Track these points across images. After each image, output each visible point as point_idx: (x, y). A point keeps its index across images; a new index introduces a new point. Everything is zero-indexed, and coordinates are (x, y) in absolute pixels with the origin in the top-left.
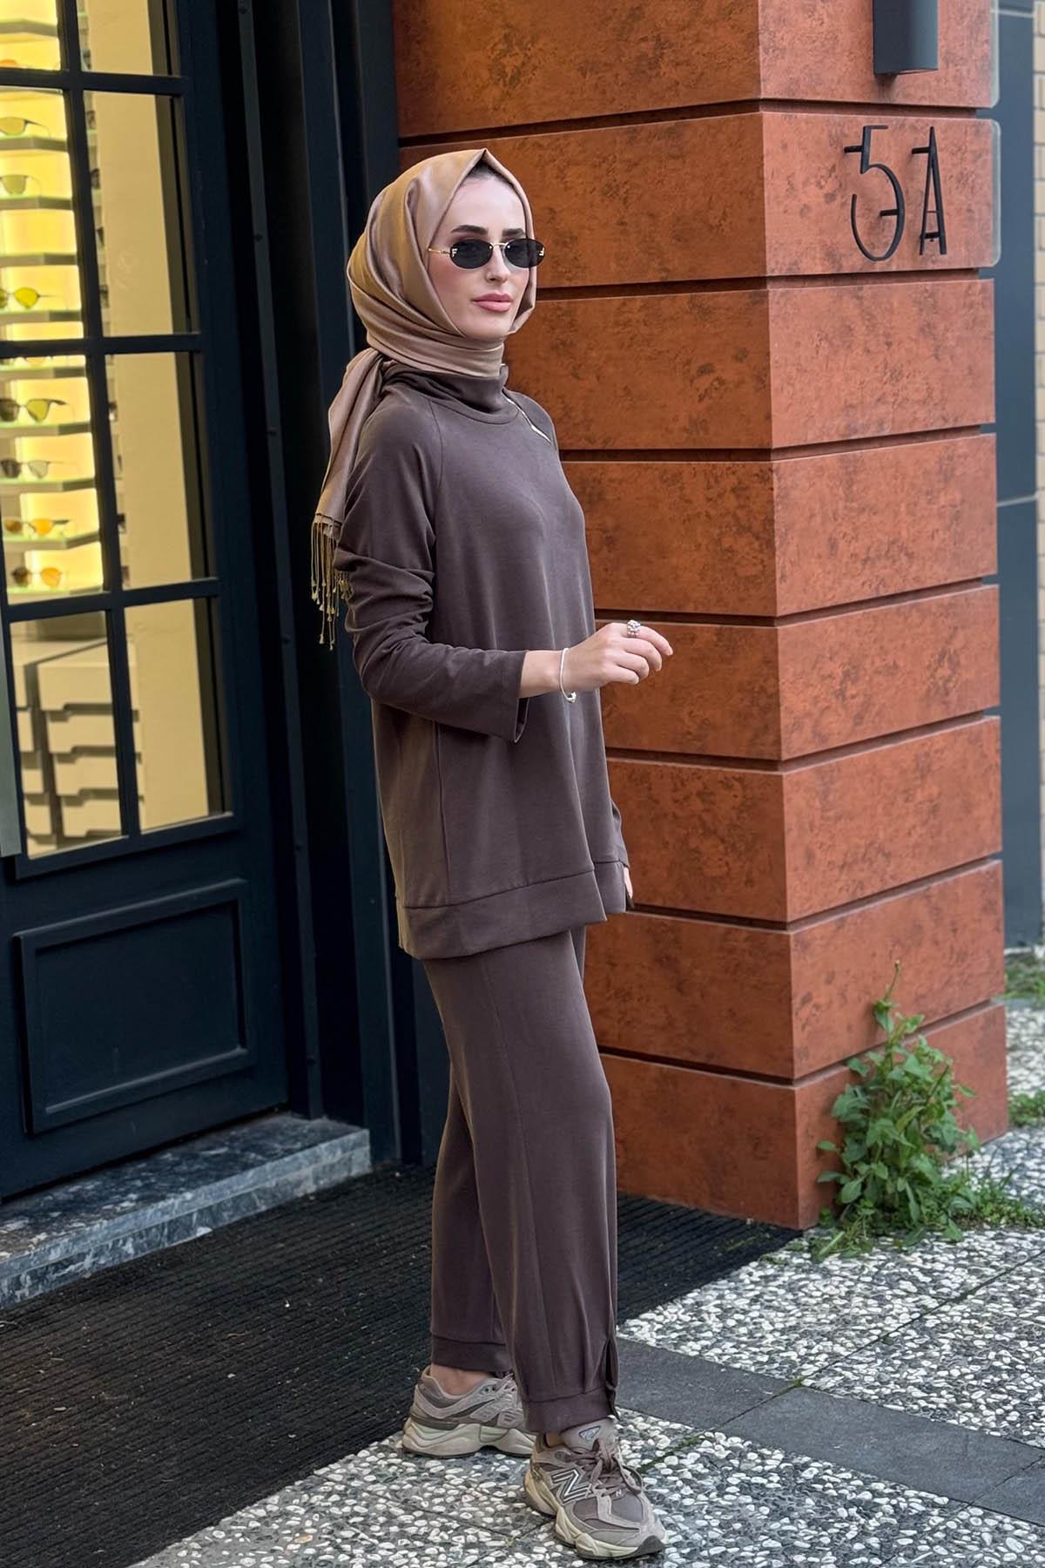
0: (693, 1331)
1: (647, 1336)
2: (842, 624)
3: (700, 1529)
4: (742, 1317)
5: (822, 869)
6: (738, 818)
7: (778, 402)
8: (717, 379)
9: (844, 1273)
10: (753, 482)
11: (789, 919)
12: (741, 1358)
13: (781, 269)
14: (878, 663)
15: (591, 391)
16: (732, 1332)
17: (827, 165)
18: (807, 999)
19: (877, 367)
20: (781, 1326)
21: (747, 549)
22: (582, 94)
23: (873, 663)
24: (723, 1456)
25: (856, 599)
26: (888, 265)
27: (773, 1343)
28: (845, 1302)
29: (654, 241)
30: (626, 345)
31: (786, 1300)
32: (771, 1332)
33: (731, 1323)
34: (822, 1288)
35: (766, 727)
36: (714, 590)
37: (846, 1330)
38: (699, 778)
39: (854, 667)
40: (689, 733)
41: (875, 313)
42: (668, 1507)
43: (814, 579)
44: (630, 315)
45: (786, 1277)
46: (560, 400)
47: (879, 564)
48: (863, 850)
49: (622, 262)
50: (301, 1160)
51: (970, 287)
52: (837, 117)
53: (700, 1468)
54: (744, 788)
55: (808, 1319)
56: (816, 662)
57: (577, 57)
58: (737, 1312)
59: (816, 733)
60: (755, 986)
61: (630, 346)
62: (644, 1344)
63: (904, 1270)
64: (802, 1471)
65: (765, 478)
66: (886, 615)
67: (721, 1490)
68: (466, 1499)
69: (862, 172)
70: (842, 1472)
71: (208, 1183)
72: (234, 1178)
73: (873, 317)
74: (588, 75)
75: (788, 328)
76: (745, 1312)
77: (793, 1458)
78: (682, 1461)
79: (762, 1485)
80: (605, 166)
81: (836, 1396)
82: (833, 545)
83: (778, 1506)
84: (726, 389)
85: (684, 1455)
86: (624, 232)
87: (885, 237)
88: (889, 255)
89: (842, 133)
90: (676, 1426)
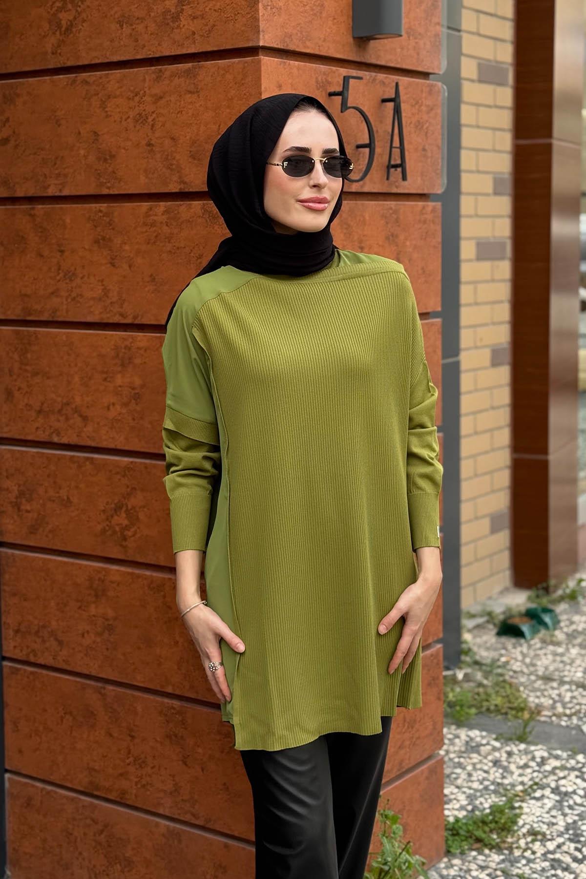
15: (124, 277)
22: (119, 43)
26: (362, 187)
29: (174, 159)
30: (152, 241)
41: (352, 224)
44: (156, 218)
46: (100, 284)
49: (150, 176)
51: (424, 207)
52: (323, 68)
57: (116, 12)
69: (342, 112)
73: (349, 227)
74: (124, 26)
80: (137, 99)
86: (151, 152)
87: (359, 165)
88: (362, 179)
89: (326, 80)
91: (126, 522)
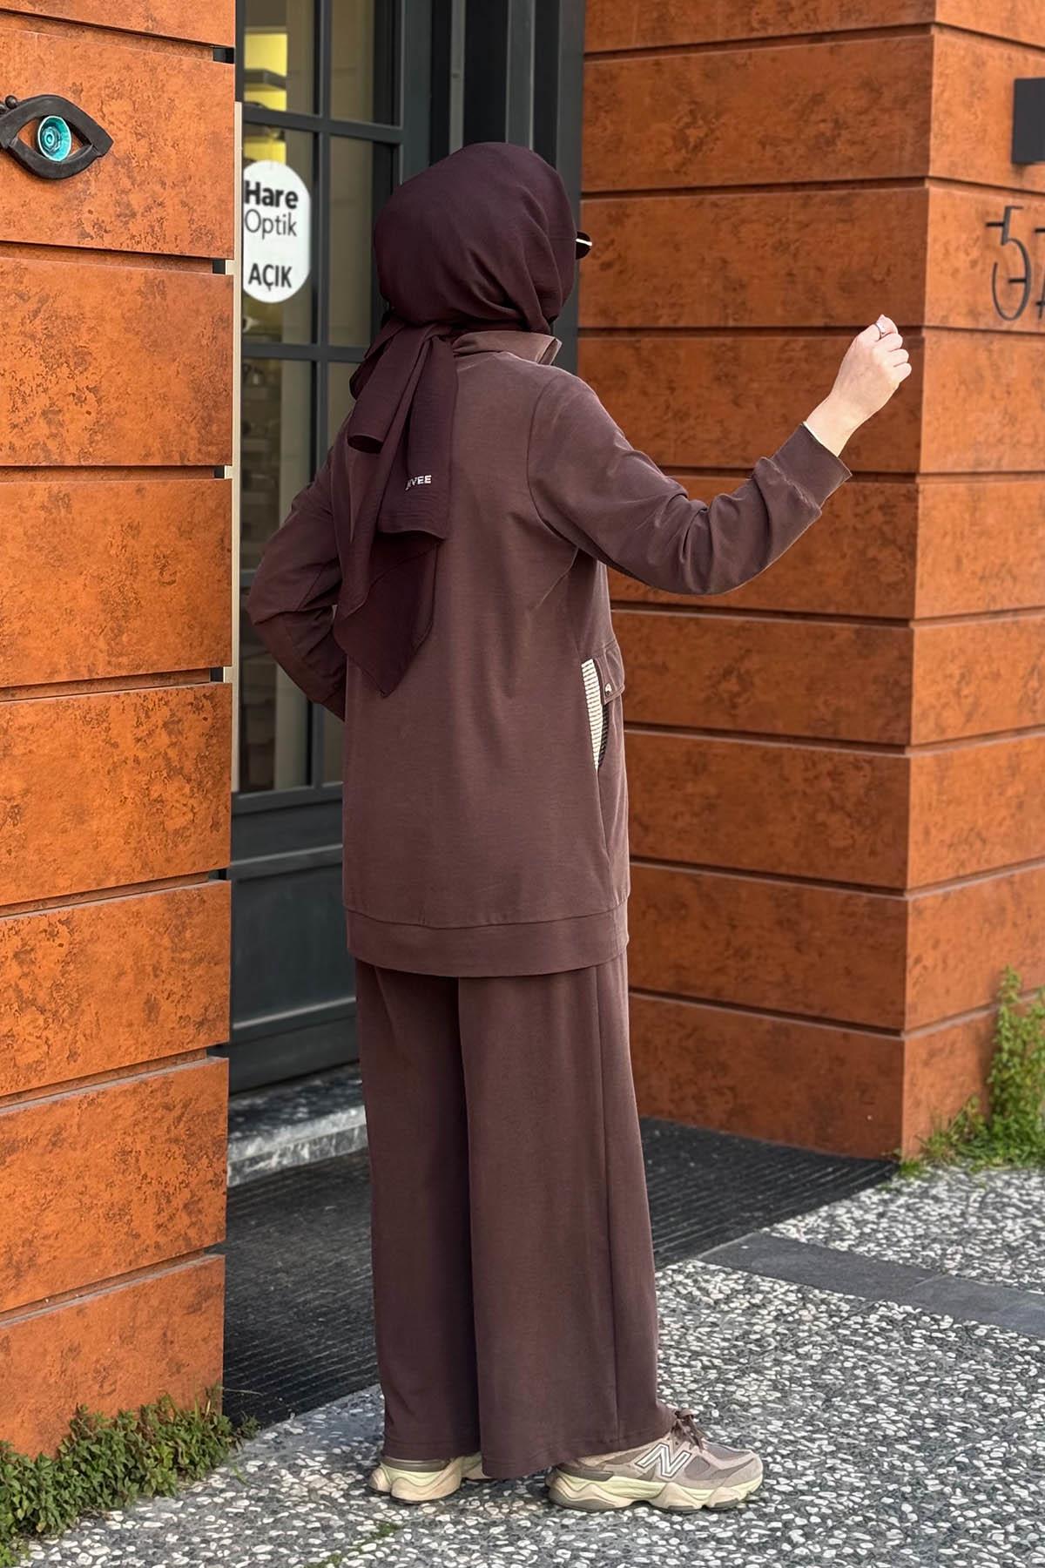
1: (797, 1236)
2: (960, 631)
3: (901, 1365)
5: (935, 845)
6: (866, 795)
10: (900, 501)
11: (909, 886)
12: (886, 1254)
13: (936, 321)
14: (986, 669)
17: (973, 236)
18: (918, 960)
19: (999, 412)
21: (890, 559)
23: (982, 669)
24: (900, 1317)
28: (961, 1220)
29: (819, 291)
32: (905, 1238)
33: (867, 1230)
35: (898, 716)
36: (855, 594)
38: (831, 759)
39: (968, 671)
40: (824, 720)
41: (1001, 365)
42: (867, 1349)
43: (944, 589)
47: (992, 582)
48: (965, 834)
49: (788, 308)
53: (884, 1324)
54: (873, 769)
56: (942, 662)
57: (758, 132)
59: (937, 725)
60: (872, 947)
61: (790, 380)
64: (974, 1330)
65: (912, 498)
66: (995, 628)
67: (910, 1340)
69: (1001, 245)
70: (1008, 1332)
73: (998, 368)
75: (937, 371)
77: (961, 1322)
78: (866, 1320)
79: (943, 1338)
82: (959, 562)
83: (962, 1352)
85: (866, 1316)
86: (792, 282)
87: (1014, 300)
88: (1017, 317)
89: (986, 210)
90: (851, 1297)
91: (737, 688)
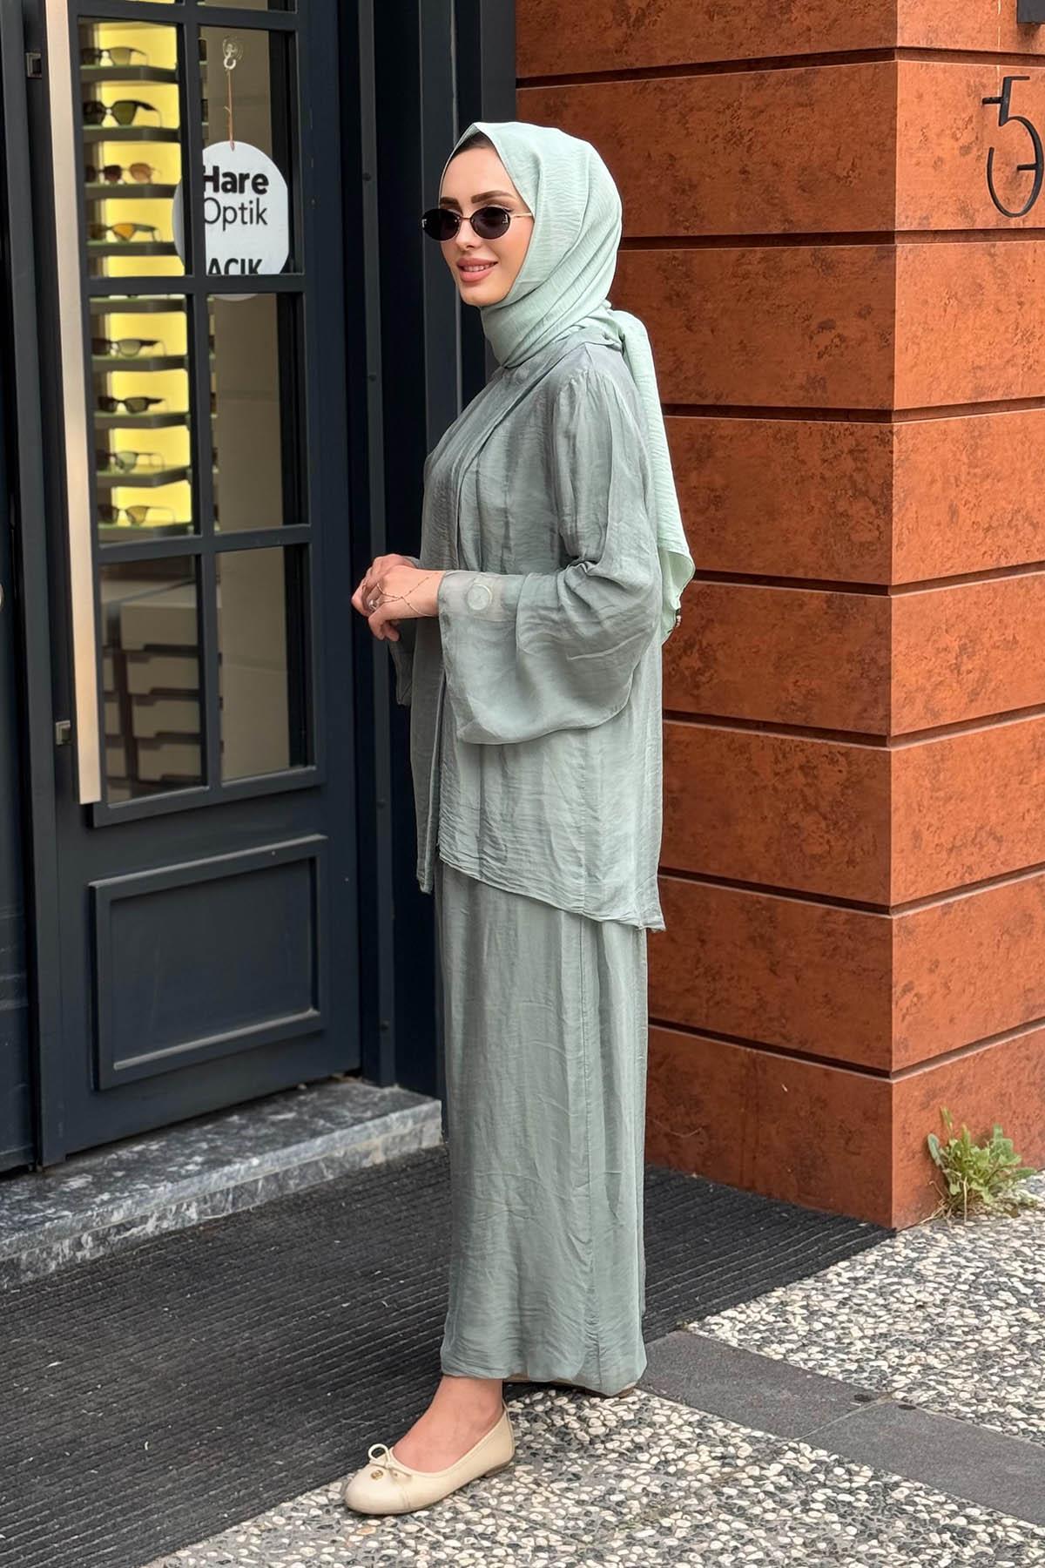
0: (776, 1333)
1: (729, 1335)
2: (960, 596)
3: (782, 1547)
4: (829, 1321)
5: (930, 852)
6: (843, 795)
7: (901, 362)
8: (839, 336)
9: (939, 1280)
10: (872, 445)
11: (892, 904)
12: (827, 1365)
13: (911, 224)
14: (996, 637)
15: (705, 344)
16: (819, 1336)
17: (964, 116)
18: (908, 989)
19: (1007, 328)
20: (871, 1333)
21: (862, 514)
22: (708, 38)
23: (991, 637)
24: (808, 1468)
25: (975, 570)
26: (1024, 222)
27: (862, 1350)
28: (939, 1310)
29: (777, 191)
30: (743, 298)
31: (876, 1305)
32: (860, 1339)
33: (818, 1326)
34: (915, 1294)
35: (876, 700)
36: (825, 555)
37: (940, 1340)
38: (802, 750)
39: (971, 641)
40: (793, 703)
41: (1008, 271)
42: (750, 1520)
43: (932, 547)
44: (750, 267)
45: (876, 1281)
46: (671, 353)
47: (1001, 533)
48: (973, 833)
49: (744, 213)
50: (372, 1130)
52: (976, 67)
53: (783, 1480)
54: (850, 764)
55: (899, 1327)
56: (931, 634)
58: (824, 1315)
59: (928, 709)
60: (854, 973)
61: (746, 299)
62: (725, 1343)
63: (1003, 1279)
64: (892, 1490)
65: (885, 441)
66: (1006, 588)
67: (806, 1505)
68: (536, 1500)
69: (1000, 125)
70: (935, 1494)
71: (275, 1150)
72: (302, 1146)
73: (1005, 274)
75: (915, 284)
76: (833, 1315)
77: (882, 1476)
78: (763, 1472)
79: (850, 1503)
80: (730, 112)
81: (929, 1412)
82: (953, 512)
83: (866, 1526)
84: (847, 347)
85: (765, 1466)
86: (745, 181)
87: (1020, 192)
88: (1026, 211)
89: (981, 83)
90: (758, 1434)
91: (699, 664)
